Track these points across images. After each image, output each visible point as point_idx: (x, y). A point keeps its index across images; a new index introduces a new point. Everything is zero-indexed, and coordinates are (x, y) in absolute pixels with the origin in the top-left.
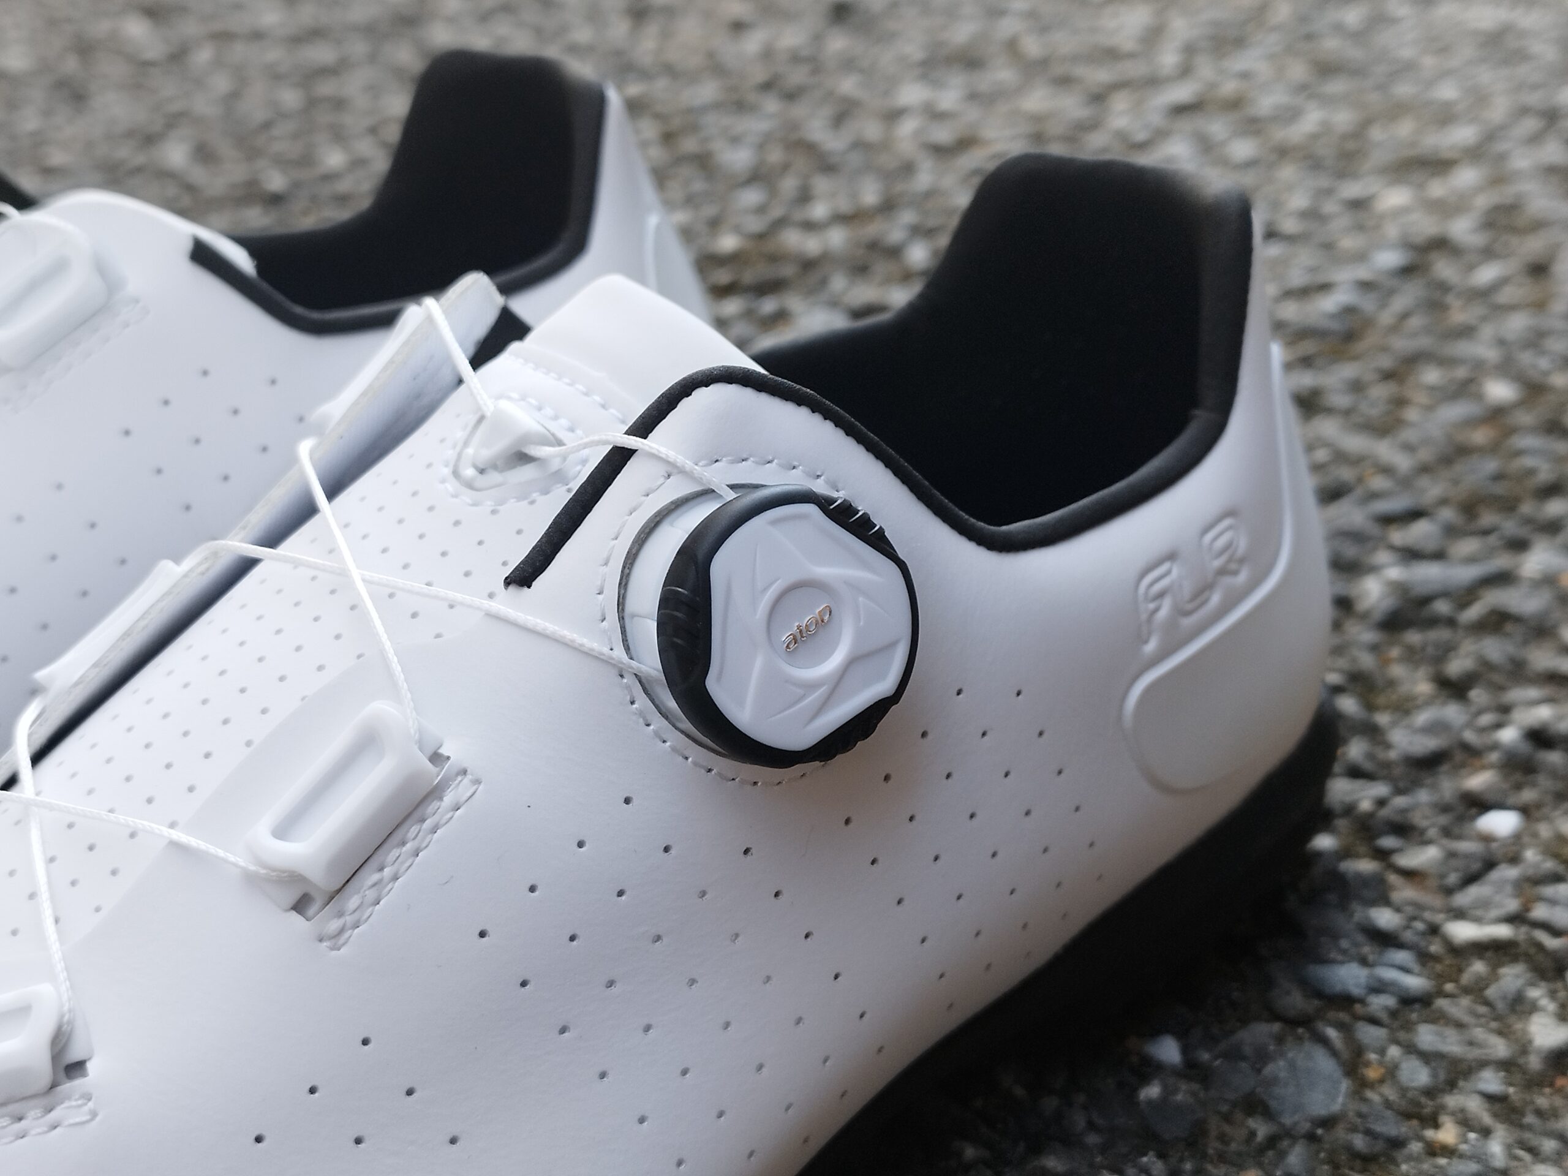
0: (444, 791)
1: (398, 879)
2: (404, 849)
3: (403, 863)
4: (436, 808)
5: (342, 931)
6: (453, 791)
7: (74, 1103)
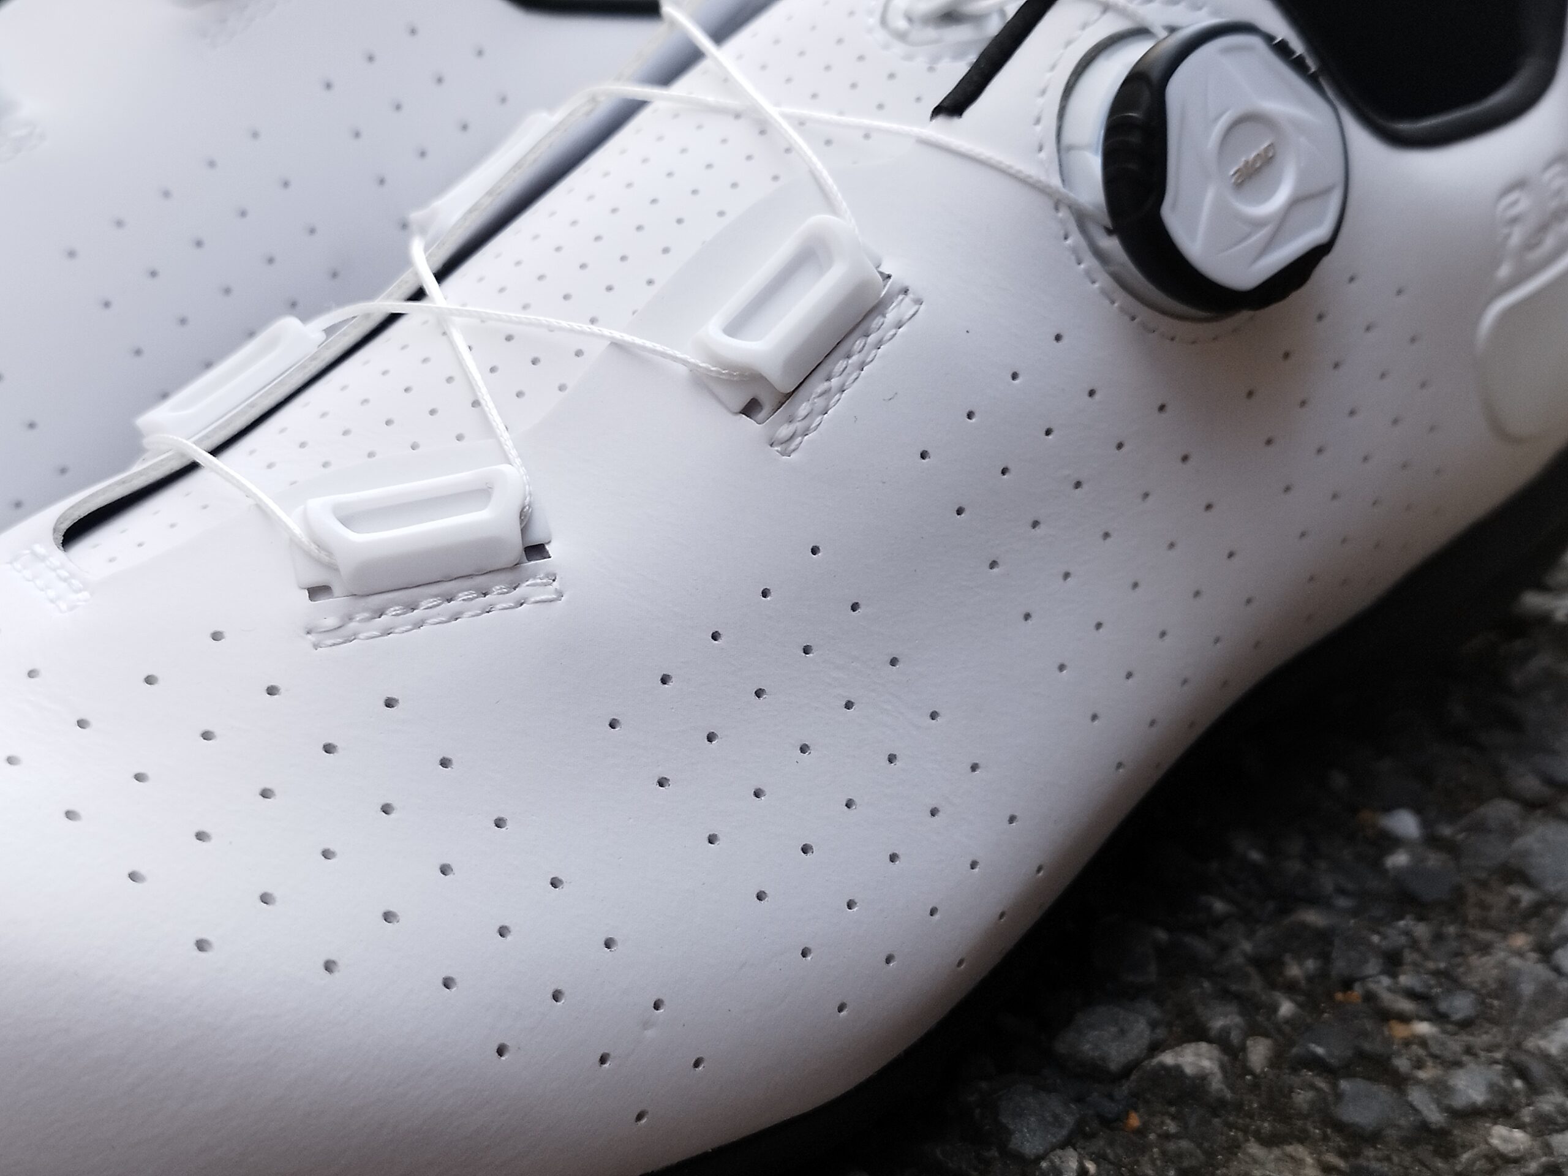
0: (887, 308)
1: (843, 391)
2: (850, 361)
3: (849, 374)
4: (880, 324)
5: (792, 438)
6: (894, 310)
7: (539, 581)
